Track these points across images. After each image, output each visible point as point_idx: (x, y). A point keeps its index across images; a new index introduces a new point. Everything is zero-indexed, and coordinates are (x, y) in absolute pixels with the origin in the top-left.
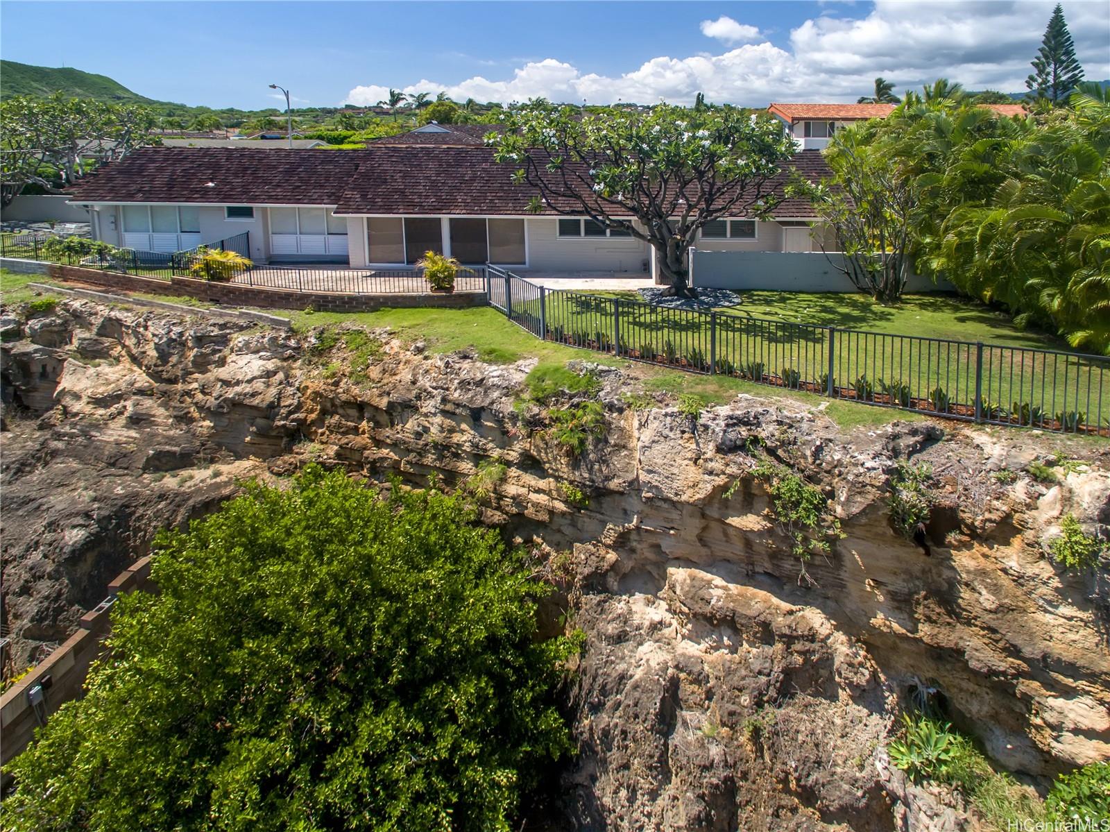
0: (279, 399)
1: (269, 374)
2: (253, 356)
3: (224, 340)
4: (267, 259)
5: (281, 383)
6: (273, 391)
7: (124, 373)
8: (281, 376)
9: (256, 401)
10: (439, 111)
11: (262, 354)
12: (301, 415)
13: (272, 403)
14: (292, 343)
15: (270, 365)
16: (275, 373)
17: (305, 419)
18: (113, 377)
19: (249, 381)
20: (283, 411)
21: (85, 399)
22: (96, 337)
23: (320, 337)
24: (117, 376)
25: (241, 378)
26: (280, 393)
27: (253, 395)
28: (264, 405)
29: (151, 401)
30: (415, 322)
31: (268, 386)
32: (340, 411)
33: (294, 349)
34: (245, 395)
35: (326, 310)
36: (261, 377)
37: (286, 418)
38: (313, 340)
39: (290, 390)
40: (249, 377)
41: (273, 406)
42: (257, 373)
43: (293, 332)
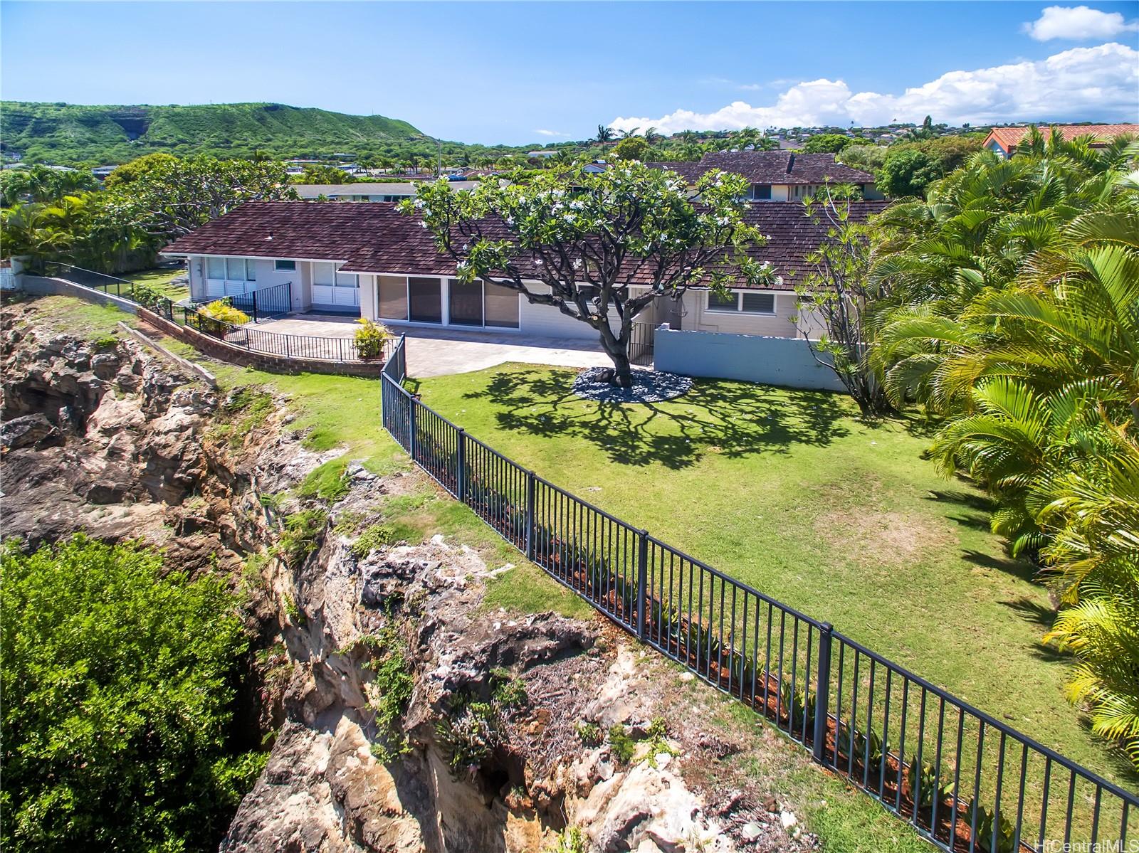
0: (183, 453)
1: (182, 428)
2: (181, 409)
5: (188, 438)
6: (180, 445)
7: (132, 408)
8: (190, 431)
9: (164, 453)
11: (188, 408)
12: (196, 471)
13: (177, 455)
14: (211, 401)
15: (187, 420)
16: (187, 428)
17: (199, 475)
19: (166, 433)
20: (184, 464)
21: (98, 428)
22: (131, 374)
23: (235, 398)
25: (161, 429)
26: (185, 448)
27: (166, 446)
28: (168, 457)
30: (313, 391)
31: (178, 440)
32: (219, 473)
33: (211, 406)
34: (160, 445)
35: (262, 370)
36: (175, 430)
37: (184, 472)
38: (228, 399)
39: (194, 444)
40: (166, 430)
41: (177, 459)
42: (173, 426)
43: (216, 389)
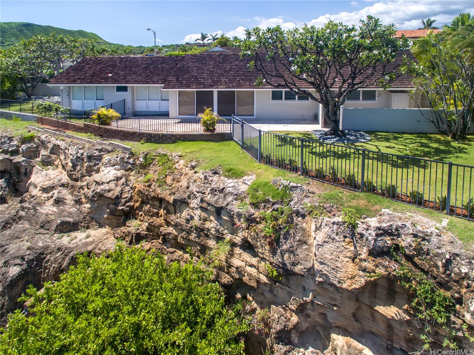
0: (121, 194)
1: (118, 179)
2: (112, 168)
3: (100, 158)
4: (132, 113)
5: (123, 184)
6: (119, 189)
7: (58, 174)
8: (123, 180)
9: (110, 195)
10: (222, 42)
11: (116, 167)
12: (131, 204)
13: (118, 196)
14: (131, 161)
15: (119, 174)
16: (121, 178)
17: (133, 206)
18: (52, 176)
19: (108, 183)
20: (123, 201)
21: (39, 188)
22: (49, 154)
23: (145, 158)
24: (55, 176)
25: (104, 180)
26: (122, 190)
27: (109, 191)
28: (113, 197)
29: (66, 191)
30: (193, 150)
31: (117, 186)
32: (151, 202)
33: (132, 164)
34: (105, 191)
35: (151, 142)
36: (114, 180)
37: (124, 205)
38: (141, 159)
39: (127, 188)
40: (108, 180)
41: (118, 198)
42: (112, 178)
43: (132, 154)
